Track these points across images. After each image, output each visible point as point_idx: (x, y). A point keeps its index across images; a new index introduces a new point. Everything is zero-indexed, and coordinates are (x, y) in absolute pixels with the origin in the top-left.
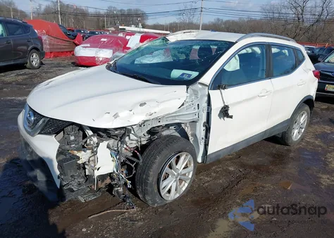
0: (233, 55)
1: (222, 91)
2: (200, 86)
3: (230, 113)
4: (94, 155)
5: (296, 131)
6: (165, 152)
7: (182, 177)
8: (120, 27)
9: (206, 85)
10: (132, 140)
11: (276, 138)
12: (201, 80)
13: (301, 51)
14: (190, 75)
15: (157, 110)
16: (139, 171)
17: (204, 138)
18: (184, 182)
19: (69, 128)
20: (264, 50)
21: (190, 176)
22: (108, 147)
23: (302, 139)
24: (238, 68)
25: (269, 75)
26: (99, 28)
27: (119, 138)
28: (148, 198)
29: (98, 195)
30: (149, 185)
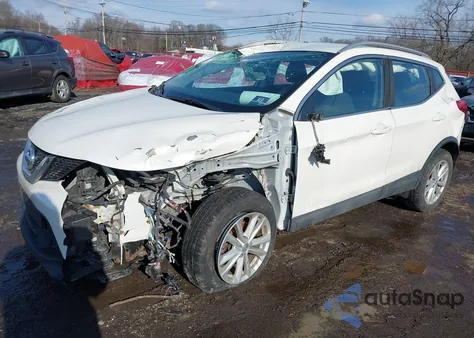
0: (333, 72)
1: (315, 123)
2: (281, 115)
3: (326, 156)
4: (120, 212)
5: (431, 191)
6: (226, 210)
7: (254, 251)
8: (187, 49)
9: (290, 114)
10: (177, 192)
11: (400, 200)
12: (284, 106)
13: (438, 72)
14: (266, 99)
15: (212, 146)
16: (187, 237)
17: (287, 192)
18: (256, 258)
19: (84, 171)
20: (381, 67)
21: (266, 250)
22: (141, 201)
23: (441, 203)
24: (341, 91)
25: (389, 104)
26: (157, 50)
27: (158, 189)
28: (199, 279)
29: (127, 272)
30: (200, 259)
